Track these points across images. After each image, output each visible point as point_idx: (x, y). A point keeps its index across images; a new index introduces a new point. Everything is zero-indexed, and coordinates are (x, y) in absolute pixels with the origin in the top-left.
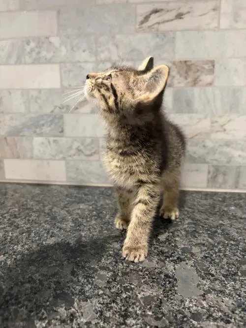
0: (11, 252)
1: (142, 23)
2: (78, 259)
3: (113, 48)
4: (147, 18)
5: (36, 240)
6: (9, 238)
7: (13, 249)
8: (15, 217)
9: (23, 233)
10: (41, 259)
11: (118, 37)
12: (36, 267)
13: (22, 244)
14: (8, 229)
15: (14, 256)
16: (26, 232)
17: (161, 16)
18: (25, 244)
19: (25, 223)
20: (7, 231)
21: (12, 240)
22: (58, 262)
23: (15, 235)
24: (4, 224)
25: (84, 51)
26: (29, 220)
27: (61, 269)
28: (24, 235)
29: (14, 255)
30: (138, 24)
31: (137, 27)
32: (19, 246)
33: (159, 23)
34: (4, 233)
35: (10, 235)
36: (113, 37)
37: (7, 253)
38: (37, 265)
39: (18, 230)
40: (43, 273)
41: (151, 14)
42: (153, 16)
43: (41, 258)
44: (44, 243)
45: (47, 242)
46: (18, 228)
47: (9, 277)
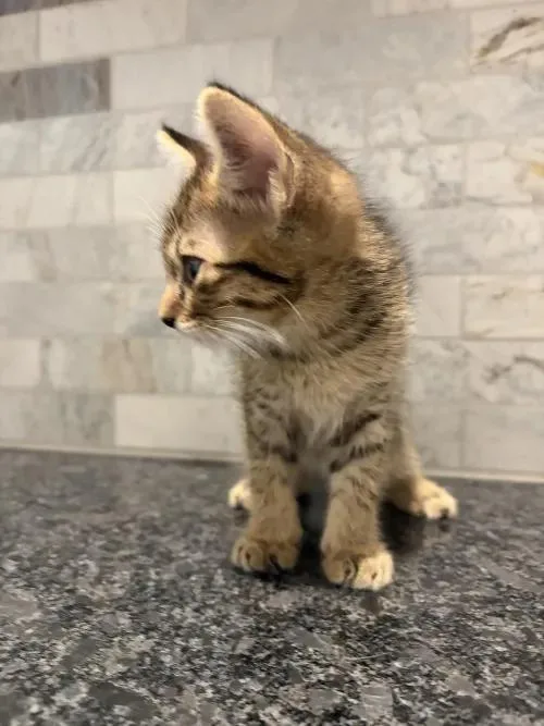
0: (166, 627)
1: (486, 51)
2: (397, 664)
3: (408, 115)
4: (497, 41)
5: (233, 597)
6: (151, 584)
7: (171, 617)
8: (156, 531)
9: (189, 575)
10: (269, 657)
11: (423, 87)
12: (261, 680)
13: (196, 605)
14: (143, 559)
15: (178, 641)
16: (197, 572)
17: (533, 33)
18: (206, 606)
19: (187, 548)
20: (140, 567)
21: (163, 591)
22: (332, 671)
23: (166, 577)
24: (130, 547)
25: (335, 125)
26: (196, 542)
27: (350, 695)
28: (193, 578)
29: (178, 635)
30: (475, 54)
31: (473, 61)
32: (188, 609)
33: (529, 50)
34: (133, 571)
35: (153, 576)
36: (411, 90)
37: (154, 628)
38: (263, 675)
39: (173, 566)
40: (293, 704)
41: (506, 32)
42: (513, 35)
43: (268, 652)
44: (262, 605)
45: (269, 604)
46: (171, 560)
47: (180, 711)
